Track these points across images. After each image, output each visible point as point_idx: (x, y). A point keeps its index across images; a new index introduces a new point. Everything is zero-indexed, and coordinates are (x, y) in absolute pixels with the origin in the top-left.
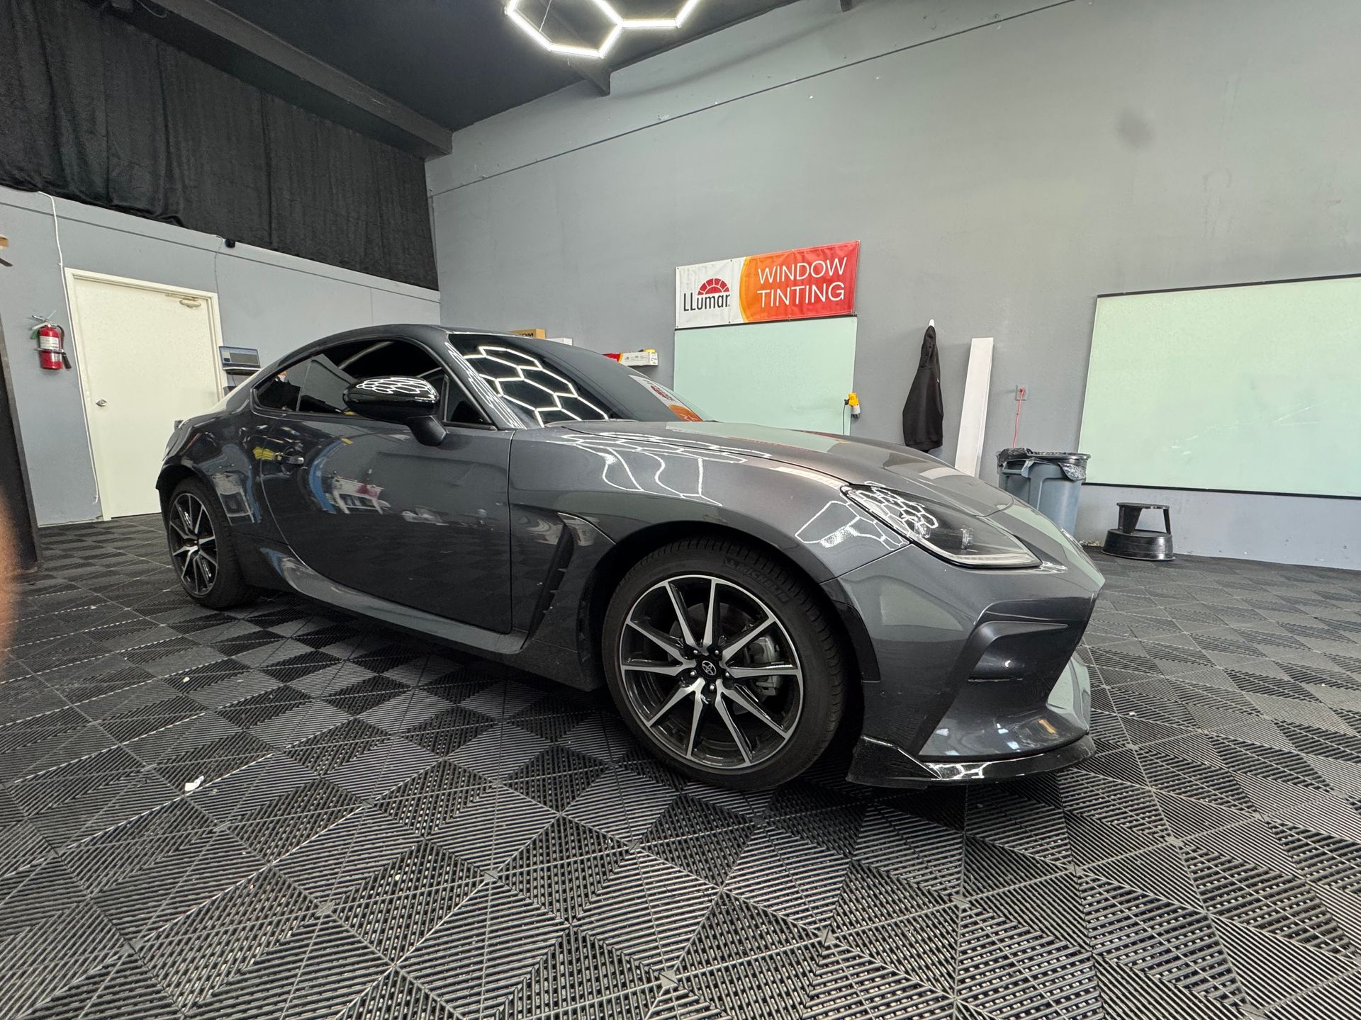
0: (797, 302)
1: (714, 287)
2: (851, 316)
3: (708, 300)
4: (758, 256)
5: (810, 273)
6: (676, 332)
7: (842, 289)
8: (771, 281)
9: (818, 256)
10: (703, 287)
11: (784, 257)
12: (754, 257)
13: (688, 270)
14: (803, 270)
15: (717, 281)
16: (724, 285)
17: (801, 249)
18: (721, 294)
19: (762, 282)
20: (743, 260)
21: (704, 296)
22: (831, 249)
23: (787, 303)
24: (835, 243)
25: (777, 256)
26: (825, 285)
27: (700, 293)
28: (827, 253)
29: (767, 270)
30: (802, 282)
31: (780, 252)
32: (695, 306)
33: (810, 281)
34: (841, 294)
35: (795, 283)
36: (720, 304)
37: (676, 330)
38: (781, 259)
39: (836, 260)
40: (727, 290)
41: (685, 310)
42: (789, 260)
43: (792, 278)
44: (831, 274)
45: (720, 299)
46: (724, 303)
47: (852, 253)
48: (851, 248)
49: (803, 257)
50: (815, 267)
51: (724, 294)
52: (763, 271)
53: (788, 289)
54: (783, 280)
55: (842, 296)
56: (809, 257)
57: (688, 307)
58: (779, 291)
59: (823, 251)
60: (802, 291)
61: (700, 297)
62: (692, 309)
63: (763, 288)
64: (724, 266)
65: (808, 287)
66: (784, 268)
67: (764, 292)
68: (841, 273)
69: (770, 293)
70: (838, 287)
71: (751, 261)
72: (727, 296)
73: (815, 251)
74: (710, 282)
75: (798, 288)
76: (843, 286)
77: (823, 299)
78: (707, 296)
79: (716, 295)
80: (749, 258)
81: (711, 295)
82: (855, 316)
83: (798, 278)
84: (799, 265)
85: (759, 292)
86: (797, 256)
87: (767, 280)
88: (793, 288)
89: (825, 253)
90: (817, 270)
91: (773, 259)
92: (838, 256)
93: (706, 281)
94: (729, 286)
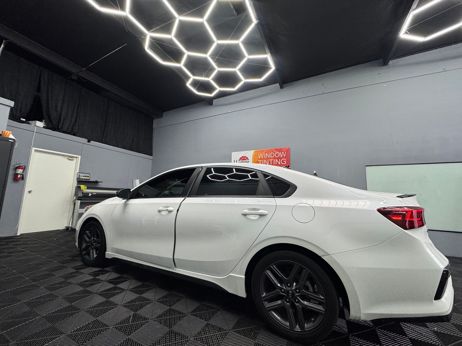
0: (271, 164)
1: (244, 159)
4: (258, 150)
5: (275, 156)
7: (285, 161)
8: (262, 158)
10: (240, 159)
11: (266, 151)
12: (257, 150)
13: (236, 153)
14: (272, 155)
15: (245, 157)
16: (247, 158)
17: (272, 149)
18: (246, 161)
19: (259, 158)
22: (281, 149)
23: (268, 164)
24: (282, 147)
26: (280, 159)
27: (239, 160)
28: (280, 150)
29: (261, 154)
31: (265, 149)
33: (275, 158)
35: (270, 158)
38: (265, 152)
39: (283, 152)
40: (248, 160)
42: (268, 152)
43: (269, 157)
44: (281, 156)
47: (288, 151)
48: (287, 149)
49: (272, 151)
51: (247, 161)
52: (260, 154)
53: (268, 160)
54: (266, 157)
55: (285, 163)
56: (274, 151)
58: (265, 161)
59: (278, 149)
63: (260, 159)
64: (247, 153)
65: (274, 160)
66: (266, 154)
67: (260, 161)
68: (284, 156)
69: (262, 161)
71: (256, 151)
72: (248, 161)
73: (276, 150)
74: (243, 157)
75: (271, 160)
76: (285, 160)
77: (279, 163)
78: (242, 161)
80: (255, 150)
81: (243, 161)
83: (271, 157)
84: (271, 153)
85: (258, 161)
86: (271, 151)
87: (261, 157)
88: (269, 160)
89: (279, 150)
90: (277, 155)
91: (263, 151)
92: (283, 151)
93: (241, 157)
94: (249, 158)
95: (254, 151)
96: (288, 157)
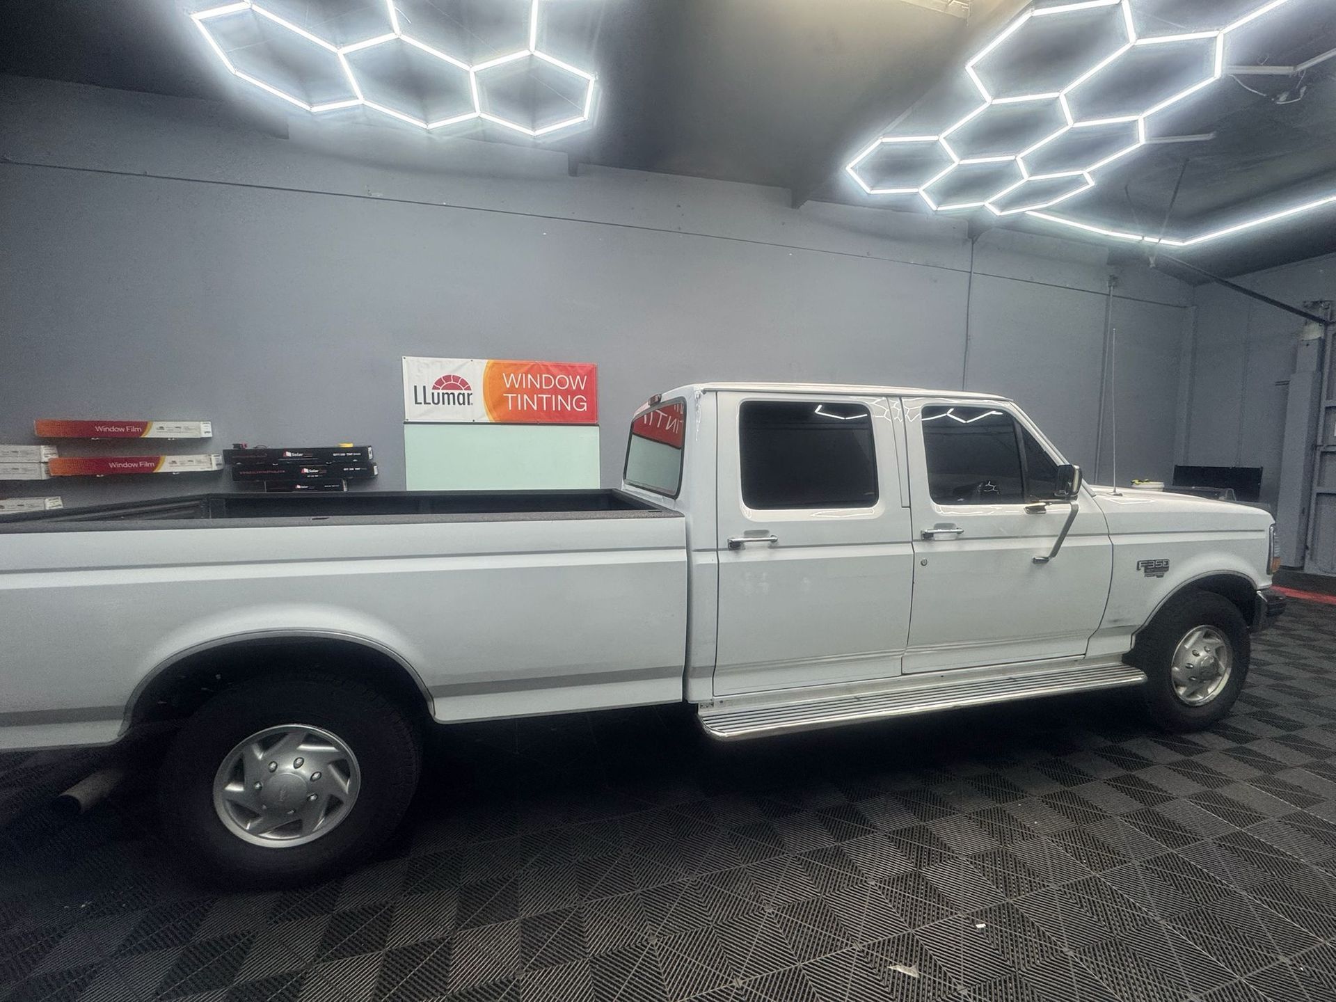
0: (545, 409)
1: (451, 385)
2: (594, 425)
3: (446, 396)
4: (501, 361)
5: (555, 385)
6: (406, 424)
7: (585, 402)
8: (517, 386)
9: (562, 370)
10: (439, 383)
11: (529, 366)
12: (497, 361)
13: (418, 362)
14: (548, 382)
15: (457, 379)
16: (464, 383)
17: (546, 362)
18: (462, 392)
19: (508, 386)
20: (485, 362)
21: (441, 391)
22: (572, 367)
23: (535, 408)
24: (576, 361)
25: (521, 365)
26: (569, 397)
27: (434, 388)
28: (570, 370)
30: (548, 392)
31: (524, 361)
32: (429, 400)
33: (555, 391)
34: (584, 405)
35: (542, 391)
36: (461, 402)
37: (406, 422)
38: (526, 368)
39: (578, 377)
40: (469, 388)
41: (416, 403)
42: (534, 370)
43: (538, 386)
44: (574, 388)
45: (461, 396)
46: (466, 401)
47: (592, 373)
48: (590, 369)
49: (548, 369)
50: (559, 380)
51: (466, 392)
52: (508, 376)
53: (535, 396)
54: (529, 387)
55: (585, 408)
56: (554, 370)
57: (420, 399)
58: (525, 397)
59: (565, 367)
60: (549, 400)
61: (436, 392)
62: (425, 403)
63: (509, 391)
64: (463, 365)
65: (554, 397)
66: (529, 376)
67: (510, 395)
68: (582, 388)
69: (517, 397)
70: (581, 400)
71: (493, 365)
72: (469, 395)
73: (557, 366)
74: (447, 378)
75: (544, 396)
76: (585, 399)
77: (569, 408)
78: (445, 391)
79: (456, 392)
80: (492, 361)
81: (449, 392)
82: (598, 426)
83: (544, 387)
84: (544, 376)
85: (505, 395)
86: (543, 369)
87: (512, 385)
88: (539, 396)
89: (567, 369)
90: (562, 383)
91: (517, 366)
92: (579, 374)
93: (442, 376)
94: (470, 385)
95: (487, 361)
96: (590, 392)
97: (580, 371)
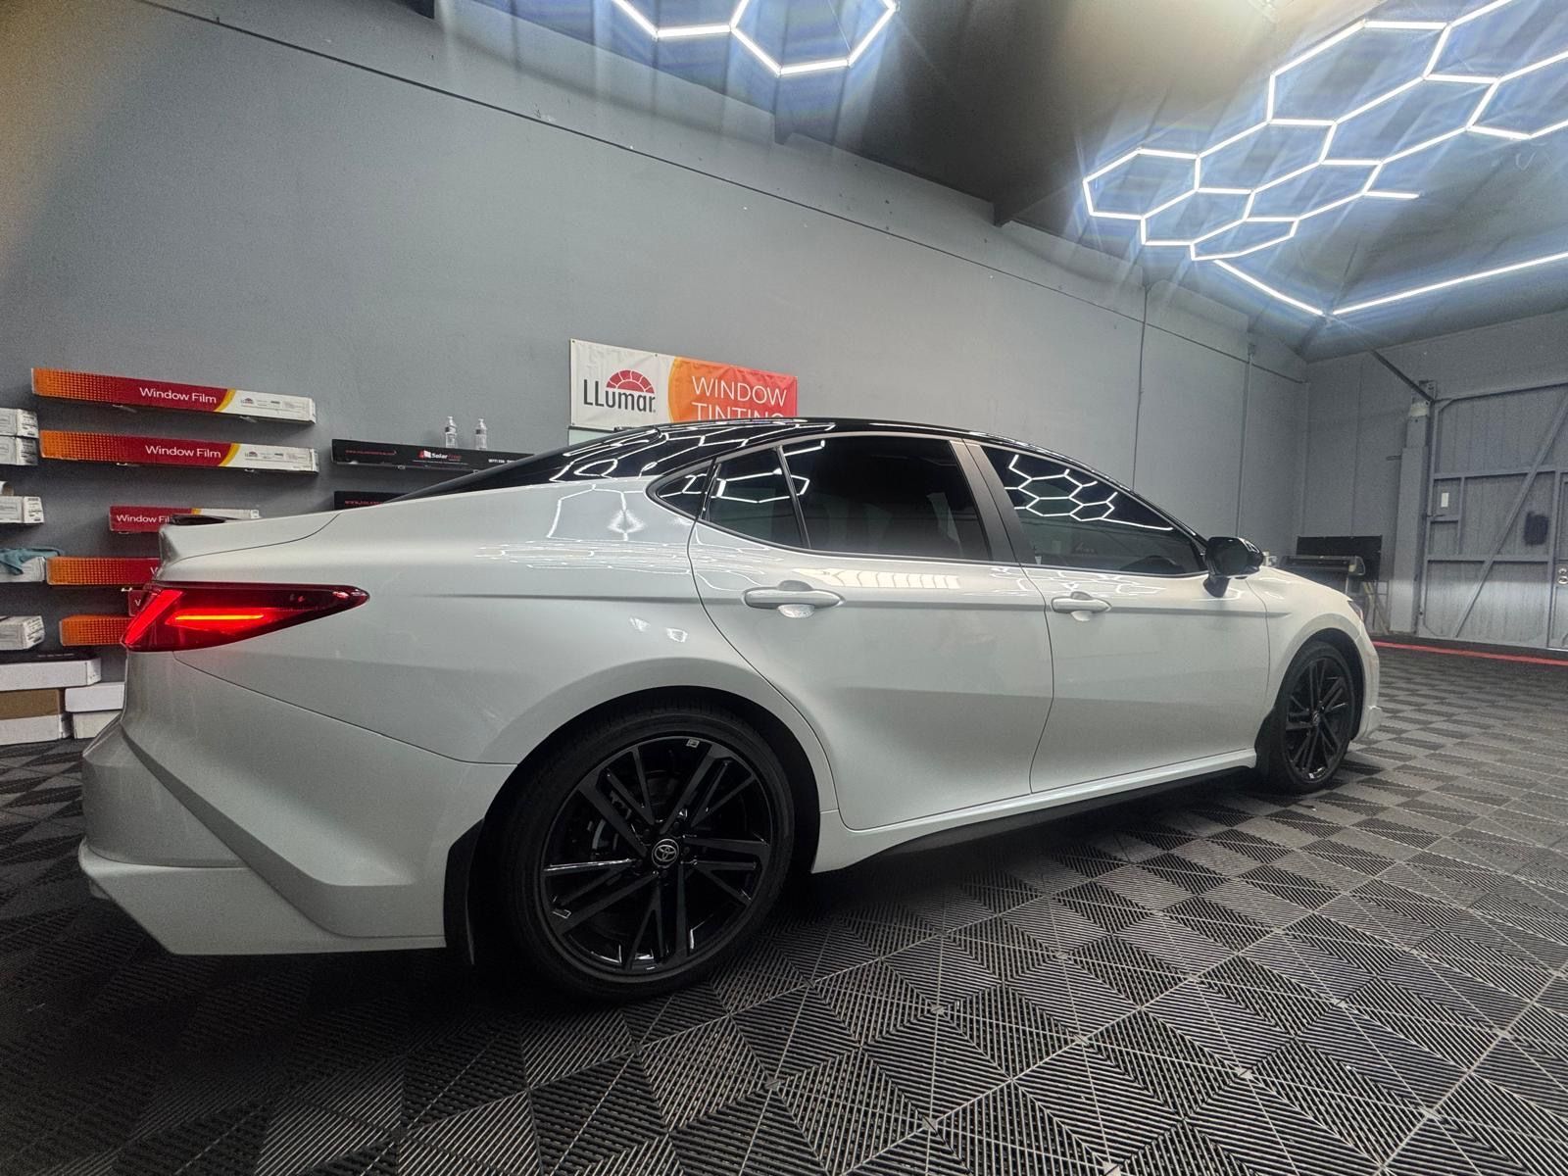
1: (628, 381)
3: (623, 397)
4: (692, 360)
5: (751, 397)
6: (571, 431)
8: (708, 394)
9: (759, 380)
10: (615, 379)
11: (723, 370)
12: (686, 359)
13: (590, 347)
14: (744, 392)
15: (637, 376)
16: (646, 383)
17: (742, 367)
18: (643, 394)
19: (698, 392)
20: (672, 359)
21: (617, 391)
22: (771, 377)
24: (774, 372)
25: (714, 368)
27: (609, 385)
28: (768, 380)
29: (703, 379)
30: (743, 405)
31: (717, 364)
32: (602, 400)
33: (751, 405)
35: (736, 403)
36: (642, 407)
37: (571, 428)
38: (721, 371)
39: (777, 391)
40: (651, 391)
41: (586, 403)
42: (729, 376)
43: (732, 397)
44: (771, 403)
45: (641, 400)
46: (647, 406)
47: (791, 388)
48: (791, 382)
49: (744, 377)
50: (756, 391)
52: (698, 380)
53: (729, 409)
54: (722, 396)
56: (750, 378)
57: (591, 398)
58: (717, 408)
59: (763, 376)
62: (597, 404)
63: (699, 399)
64: (646, 359)
65: (749, 411)
66: (723, 383)
67: (700, 405)
68: (781, 404)
69: (708, 407)
71: (682, 363)
72: (651, 399)
73: (755, 374)
74: (625, 374)
75: (739, 409)
78: (622, 391)
79: (636, 394)
80: (682, 358)
81: (628, 392)
83: (739, 398)
84: (739, 384)
85: (694, 403)
86: (739, 375)
87: (703, 392)
88: (734, 409)
89: (765, 380)
90: (757, 395)
91: (710, 369)
92: (779, 388)
93: (618, 371)
94: (653, 386)
95: (674, 357)
96: (789, 410)
97: (780, 384)
